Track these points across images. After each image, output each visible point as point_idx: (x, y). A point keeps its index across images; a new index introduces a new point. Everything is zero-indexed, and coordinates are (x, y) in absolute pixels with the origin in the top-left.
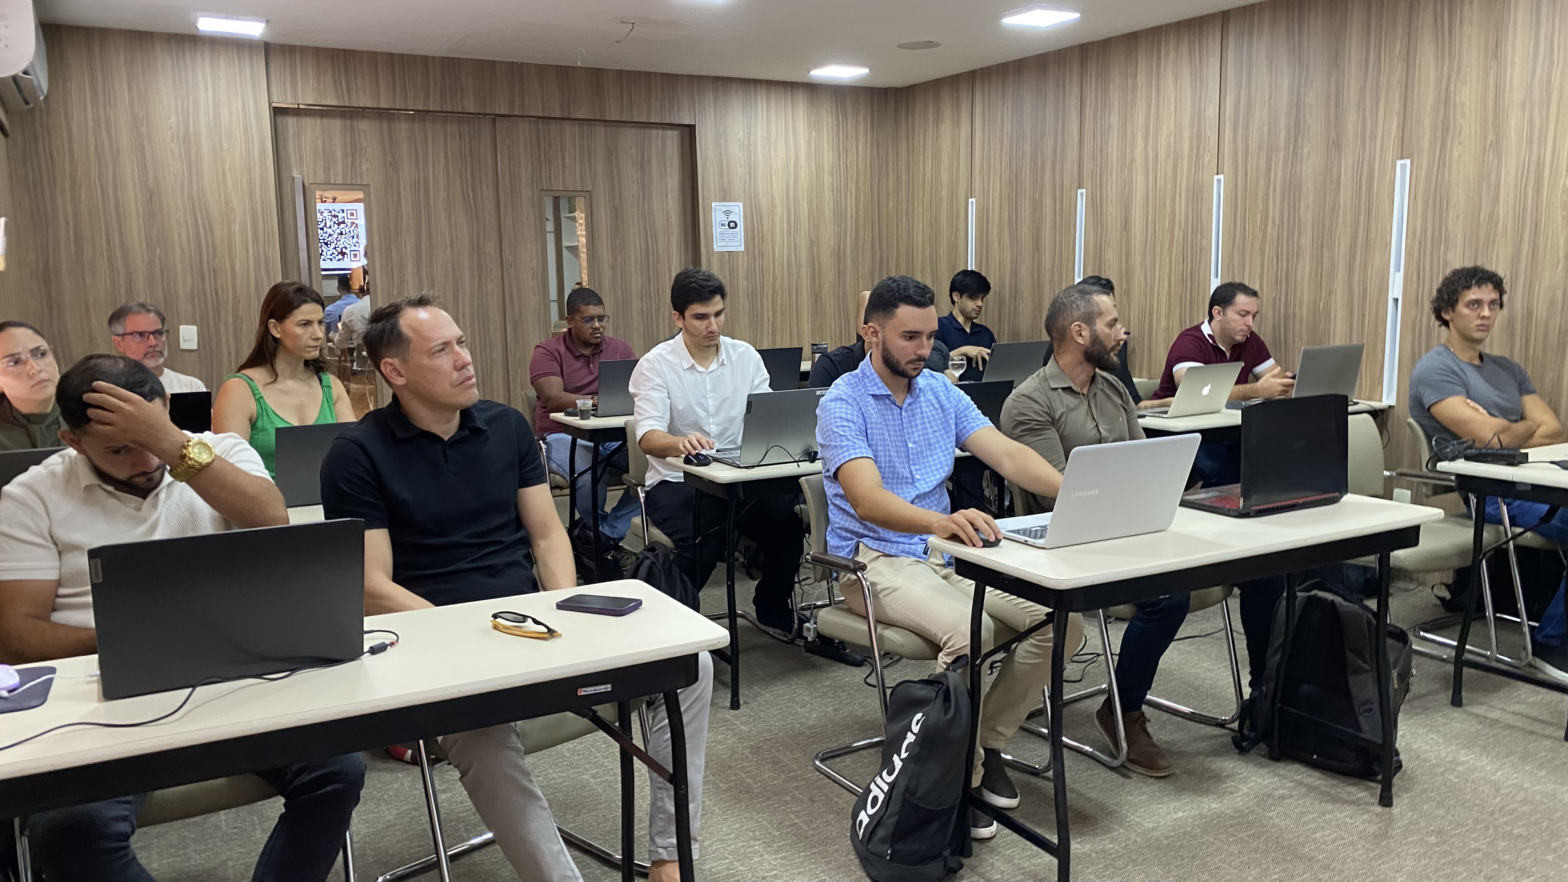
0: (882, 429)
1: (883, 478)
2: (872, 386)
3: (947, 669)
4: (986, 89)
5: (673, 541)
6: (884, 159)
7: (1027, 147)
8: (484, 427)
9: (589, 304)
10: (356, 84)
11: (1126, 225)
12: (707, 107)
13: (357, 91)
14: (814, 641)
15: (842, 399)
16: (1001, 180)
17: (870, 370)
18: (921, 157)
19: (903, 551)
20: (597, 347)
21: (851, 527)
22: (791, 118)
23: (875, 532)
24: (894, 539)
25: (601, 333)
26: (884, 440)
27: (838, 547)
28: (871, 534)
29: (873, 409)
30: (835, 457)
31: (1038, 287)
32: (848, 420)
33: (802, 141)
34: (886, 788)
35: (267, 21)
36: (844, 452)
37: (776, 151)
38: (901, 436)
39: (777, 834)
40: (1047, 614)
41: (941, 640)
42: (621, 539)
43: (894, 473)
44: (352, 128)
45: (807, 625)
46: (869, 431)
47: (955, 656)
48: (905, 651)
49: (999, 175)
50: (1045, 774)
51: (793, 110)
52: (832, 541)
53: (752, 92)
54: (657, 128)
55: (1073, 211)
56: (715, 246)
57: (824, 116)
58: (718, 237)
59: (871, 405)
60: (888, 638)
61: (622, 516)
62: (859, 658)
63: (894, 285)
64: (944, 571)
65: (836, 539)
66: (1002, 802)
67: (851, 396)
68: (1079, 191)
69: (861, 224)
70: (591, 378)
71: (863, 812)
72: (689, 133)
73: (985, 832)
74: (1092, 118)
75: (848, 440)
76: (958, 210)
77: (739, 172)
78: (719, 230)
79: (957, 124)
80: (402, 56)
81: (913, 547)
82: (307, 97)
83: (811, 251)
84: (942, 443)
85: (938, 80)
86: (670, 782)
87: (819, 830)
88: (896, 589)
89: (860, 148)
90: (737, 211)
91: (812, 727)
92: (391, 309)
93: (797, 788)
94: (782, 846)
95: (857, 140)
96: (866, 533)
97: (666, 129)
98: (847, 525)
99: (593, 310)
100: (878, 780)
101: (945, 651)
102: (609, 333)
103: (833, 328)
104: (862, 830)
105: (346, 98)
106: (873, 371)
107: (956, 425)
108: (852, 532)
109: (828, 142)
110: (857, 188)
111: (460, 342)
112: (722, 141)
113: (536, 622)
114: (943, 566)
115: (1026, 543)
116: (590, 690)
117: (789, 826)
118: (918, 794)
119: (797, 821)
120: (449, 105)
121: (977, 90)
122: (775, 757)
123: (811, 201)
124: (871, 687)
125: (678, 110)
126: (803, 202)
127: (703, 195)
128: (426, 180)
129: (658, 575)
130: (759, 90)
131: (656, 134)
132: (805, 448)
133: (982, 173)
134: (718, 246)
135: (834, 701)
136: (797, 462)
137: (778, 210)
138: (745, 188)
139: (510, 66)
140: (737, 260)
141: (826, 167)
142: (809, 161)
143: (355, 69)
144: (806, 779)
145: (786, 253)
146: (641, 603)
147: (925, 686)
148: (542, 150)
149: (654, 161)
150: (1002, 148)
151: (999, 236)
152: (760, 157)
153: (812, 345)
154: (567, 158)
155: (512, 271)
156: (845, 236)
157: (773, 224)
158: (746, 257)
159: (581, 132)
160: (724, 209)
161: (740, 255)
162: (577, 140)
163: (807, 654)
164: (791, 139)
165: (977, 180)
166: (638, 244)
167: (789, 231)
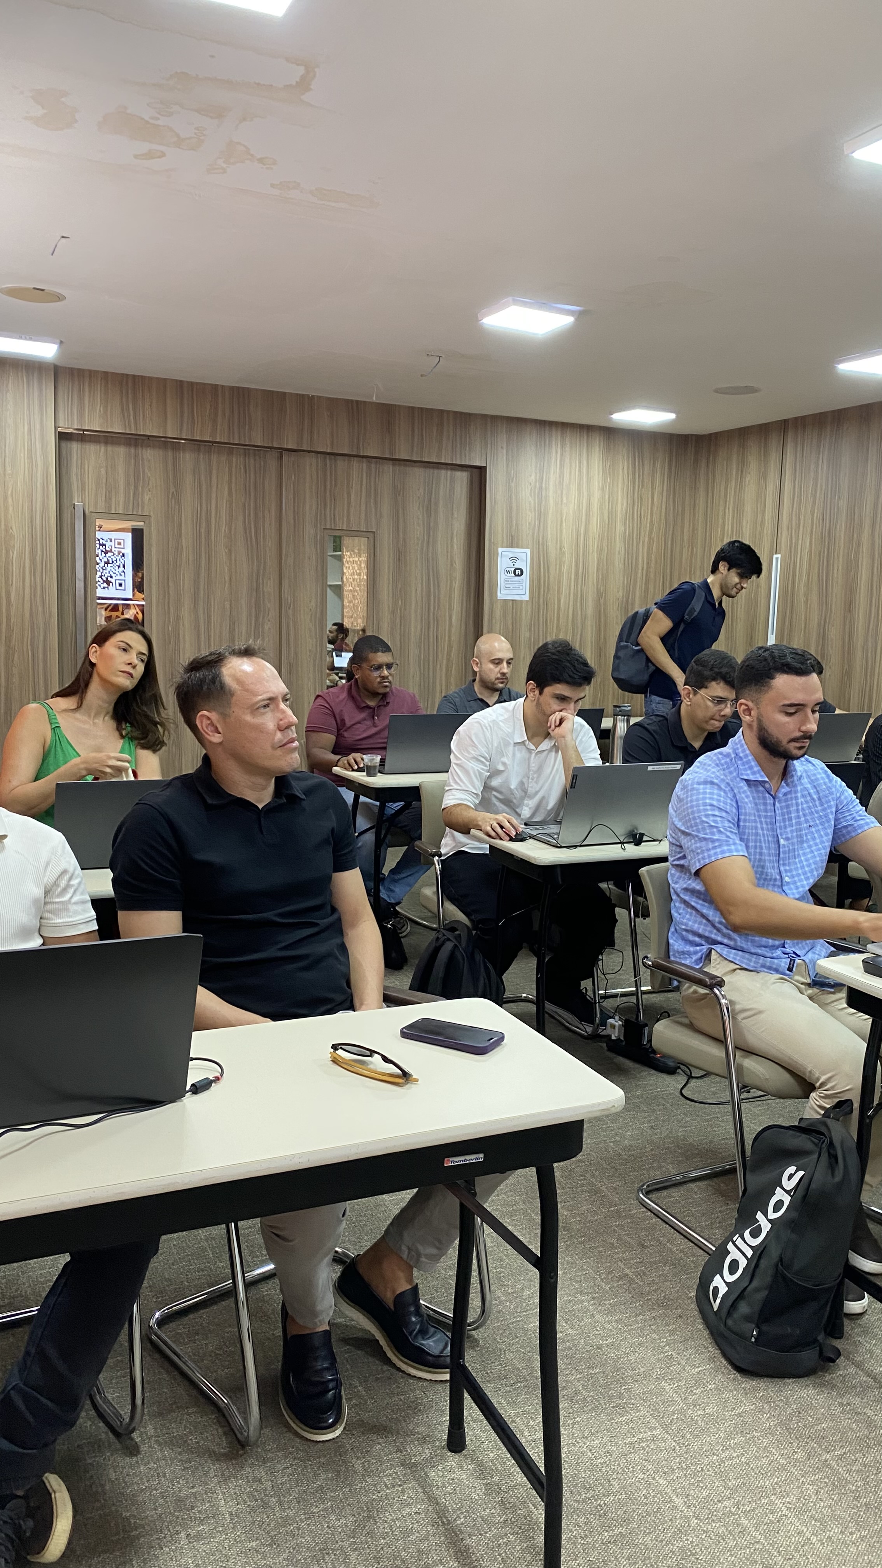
0: (755, 821)
4: (799, 439)
5: (471, 920)
6: (680, 509)
7: (843, 504)
8: (303, 797)
9: (377, 651)
10: (143, 412)
12: (500, 449)
13: (144, 419)
14: (619, 1040)
16: (811, 537)
18: (722, 508)
19: (763, 966)
20: (383, 698)
21: (700, 931)
22: (585, 462)
23: (730, 938)
24: (753, 951)
25: (390, 682)
27: (683, 953)
31: (849, 653)
33: (596, 487)
34: (749, 1253)
35: (61, 342)
37: (567, 498)
39: (607, 1287)
41: (818, 1079)
42: (398, 903)
44: (136, 456)
45: (611, 1021)
47: (839, 1100)
48: (770, 1086)
49: (809, 529)
51: (588, 454)
52: (676, 944)
53: (547, 432)
54: (447, 469)
56: (499, 594)
57: (621, 462)
58: (503, 584)
60: (750, 1069)
62: (671, 1064)
64: (810, 991)
65: (680, 942)
66: (868, 1266)
69: (652, 576)
70: (374, 730)
72: (479, 475)
73: (853, 1307)
77: (528, 517)
78: (504, 577)
79: (764, 476)
80: (192, 384)
81: (776, 961)
82: (94, 424)
83: (598, 604)
84: (818, 841)
85: (745, 427)
86: (536, 1266)
87: (655, 1287)
88: (760, 1012)
89: (656, 496)
90: (524, 557)
91: (629, 1148)
93: (621, 1227)
94: (615, 1305)
95: (653, 488)
96: (719, 938)
97: (455, 470)
99: (382, 658)
100: (739, 1242)
101: (821, 1092)
102: (396, 684)
104: (718, 1301)
105: (133, 425)
107: (836, 820)
109: (623, 489)
110: (650, 538)
111: (285, 700)
112: (513, 485)
113: (386, 1059)
114: (809, 985)
116: (458, 1160)
117: (620, 1278)
118: (796, 1267)
119: (628, 1272)
120: (236, 436)
121: (789, 440)
122: (591, 1184)
123: (601, 550)
124: (688, 1102)
125: (470, 451)
126: (593, 551)
127: (490, 540)
128: (209, 513)
129: (461, 961)
130: (554, 433)
131: (444, 475)
132: (630, 828)
133: (789, 528)
134: (503, 594)
135: (649, 1116)
136: (622, 843)
137: (567, 558)
138: (533, 534)
139: (301, 398)
140: (521, 609)
141: (619, 516)
142: (601, 509)
143: (143, 396)
144: (632, 1217)
145: (571, 603)
146: (502, 1038)
147: (799, 1134)
148: (328, 487)
149: (441, 502)
150: (814, 503)
151: (806, 595)
152: (551, 502)
153: (615, 706)
154: (353, 496)
155: (290, 612)
156: (634, 588)
157: (560, 573)
158: (529, 607)
159: (369, 470)
160: (511, 555)
161: (524, 604)
162: (364, 478)
163: (609, 1054)
164: (584, 485)
165: (784, 535)
166: (419, 589)
167: (576, 580)
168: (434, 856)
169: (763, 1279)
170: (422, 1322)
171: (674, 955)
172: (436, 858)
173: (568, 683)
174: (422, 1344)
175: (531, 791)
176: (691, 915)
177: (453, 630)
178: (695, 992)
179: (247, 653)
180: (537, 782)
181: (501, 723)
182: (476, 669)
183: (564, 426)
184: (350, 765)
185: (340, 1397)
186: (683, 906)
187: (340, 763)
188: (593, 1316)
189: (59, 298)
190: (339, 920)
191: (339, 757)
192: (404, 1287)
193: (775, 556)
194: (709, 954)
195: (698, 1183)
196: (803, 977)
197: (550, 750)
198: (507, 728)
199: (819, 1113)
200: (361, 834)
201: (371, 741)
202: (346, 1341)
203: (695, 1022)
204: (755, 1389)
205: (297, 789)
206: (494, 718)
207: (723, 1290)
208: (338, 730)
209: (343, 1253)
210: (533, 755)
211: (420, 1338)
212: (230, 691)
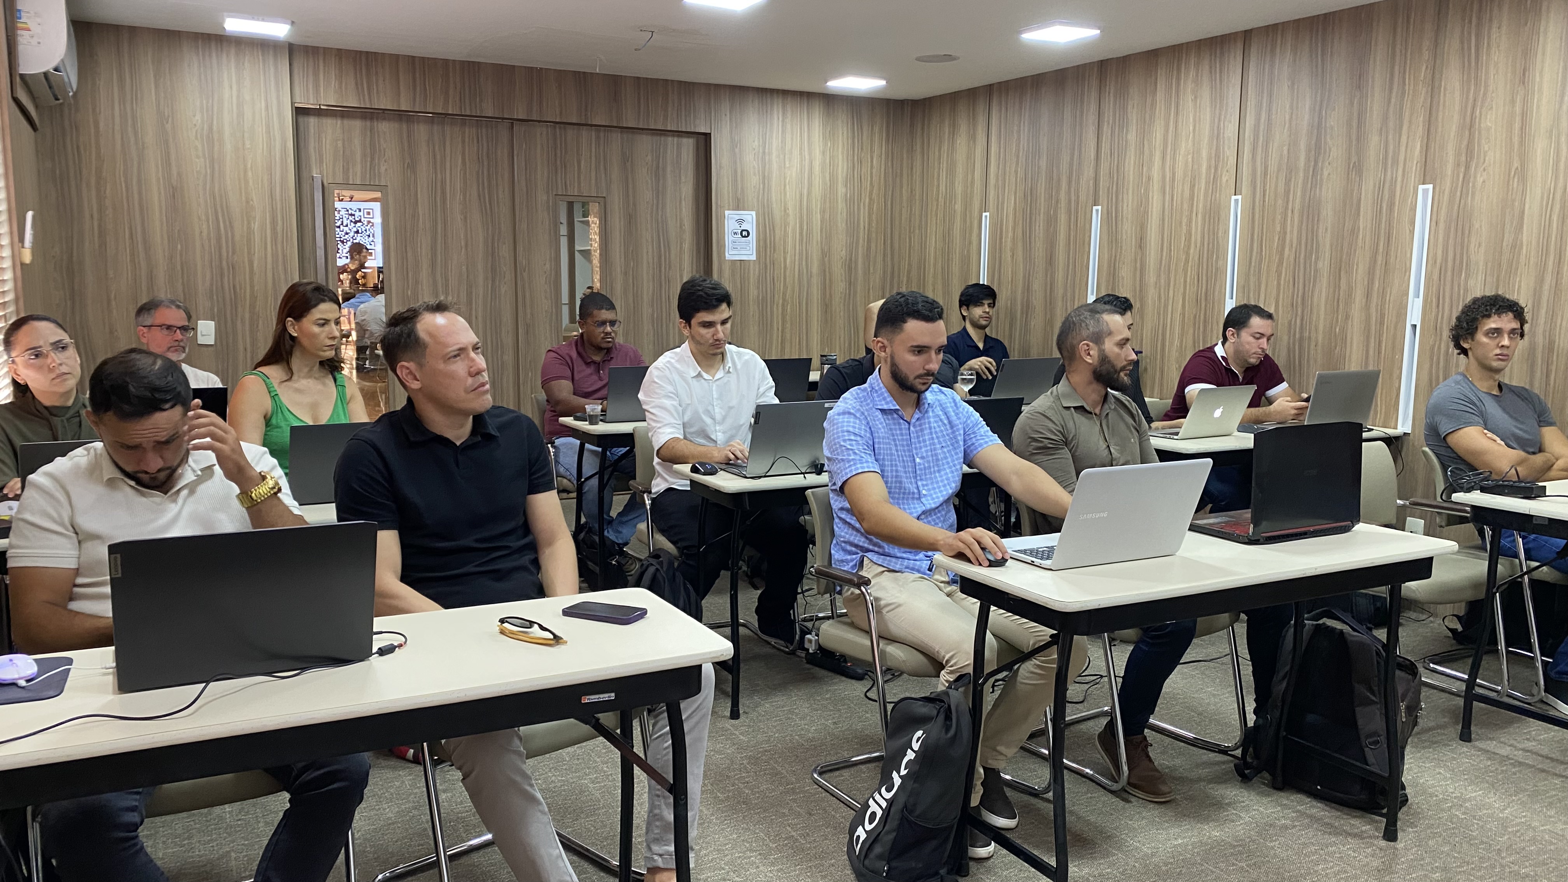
0: (889, 444)
1: (890, 493)
2: (880, 401)
3: (949, 687)
4: (1003, 103)
5: (677, 548)
6: (899, 171)
7: (1043, 163)
9: (601, 308)
10: (377, 84)
11: (1141, 243)
12: (723, 116)
13: (378, 93)
14: (815, 653)
15: (850, 413)
16: (1015, 196)
17: (878, 385)
18: (936, 170)
20: (608, 351)
21: (856, 542)
22: (806, 129)
23: (880, 547)
24: (899, 555)
25: (613, 338)
26: (892, 455)
27: (842, 561)
28: (876, 549)
29: (881, 423)
30: (841, 471)
31: (1050, 304)
32: (855, 434)
33: (817, 151)
35: (293, 22)
37: (790, 161)
38: (909, 451)
39: (774, 846)
41: (944, 657)
42: (626, 544)
44: (372, 129)
45: (808, 636)
46: (876, 446)
47: (958, 674)
48: (906, 667)
49: (1013, 190)
50: (1045, 796)
51: (808, 118)
52: (837, 555)
53: (769, 101)
54: (673, 136)
55: (1088, 228)
56: (727, 255)
57: (840, 126)
58: (730, 245)
60: (891, 655)
62: (860, 671)
64: (949, 589)
65: (841, 552)
67: (859, 410)
68: (1095, 208)
69: (874, 235)
70: (600, 384)
72: (704, 141)
73: (982, 852)
74: (1109, 136)
75: (855, 453)
76: (971, 223)
77: (753, 181)
78: (731, 238)
79: (973, 137)
80: (423, 59)
81: (918, 563)
82: (329, 98)
83: (822, 263)
84: (949, 460)
85: (954, 93)
86: (670, 791)
87: (816, 844)
88: (899, 606)
89: (875, 159)
90: (750, 220)
91: (811, 740)
93: (794, 800)
94: (778, 858)
95: (872, 152)
96: (871, 547)
97: (682, 136)
98: (852, 539)
99: (605, 315)
100: (877, 797)
101: (948, 669)
102: (620, 340)
103: (842, 339)
104: (859, 846)
105: (366, 100)
106: (882, 385)
107: (965, 441)
108: (856, 546)
109: (843, 153)
110: (870, 199)
112: (737, 150)
113: (543, 629)
114: (948, 583)
115: (1032, 564)
117: (786, 838)
118: (916, 812)
119: (794, 834)
120: (468, 108)
121: (994, 102)
122: (773, 768)
123: (824, 212)
124: (871, 702)
125: (694, 117)
126: (816, 213)
127: (717, 203)
128: (443, 182)
129: (662, 582)
130: (776, 101)
131: (671, 140)
132: (812, 459)
133: (996, 186)
134: (730, 254)
135: (834, 714)
136: (803, 473)
137: (791, 219)
138: (758, 197)
139: (530, 71)
140: (749, 269)
141: (840, 178)
142: (823, 171)
143: (376, 72)
144: (805, 792)
145: (797, 263)
146: (646, 612)
147: (927, 703)
148: (559, 155)
149: (669, 167)
150: (1017, 167)
151: (1013, 250)
152: (775, 166)
153: (822, 356)
154: (583, 163)
155: (525, 275)
156: (857, 247)
157: (786, 234)
158: (757, 266)
159: (598, 138)
160: (737, 217)
161: (752, 265)
162: (593, 145)
163: (808, 666)
164: (806, 149)
165: (992, 194)
166: (650, 250)
167: (801, 240)
168: (644, 492)
169: (893, 823)
178: (852, 593)
179: (440, 308)
183: (785, 94)
193: (984, 214)
194: (862, 562)
195: (867, 765)
196: (942, 576)
200: (587, 479)
207: (863, 836)
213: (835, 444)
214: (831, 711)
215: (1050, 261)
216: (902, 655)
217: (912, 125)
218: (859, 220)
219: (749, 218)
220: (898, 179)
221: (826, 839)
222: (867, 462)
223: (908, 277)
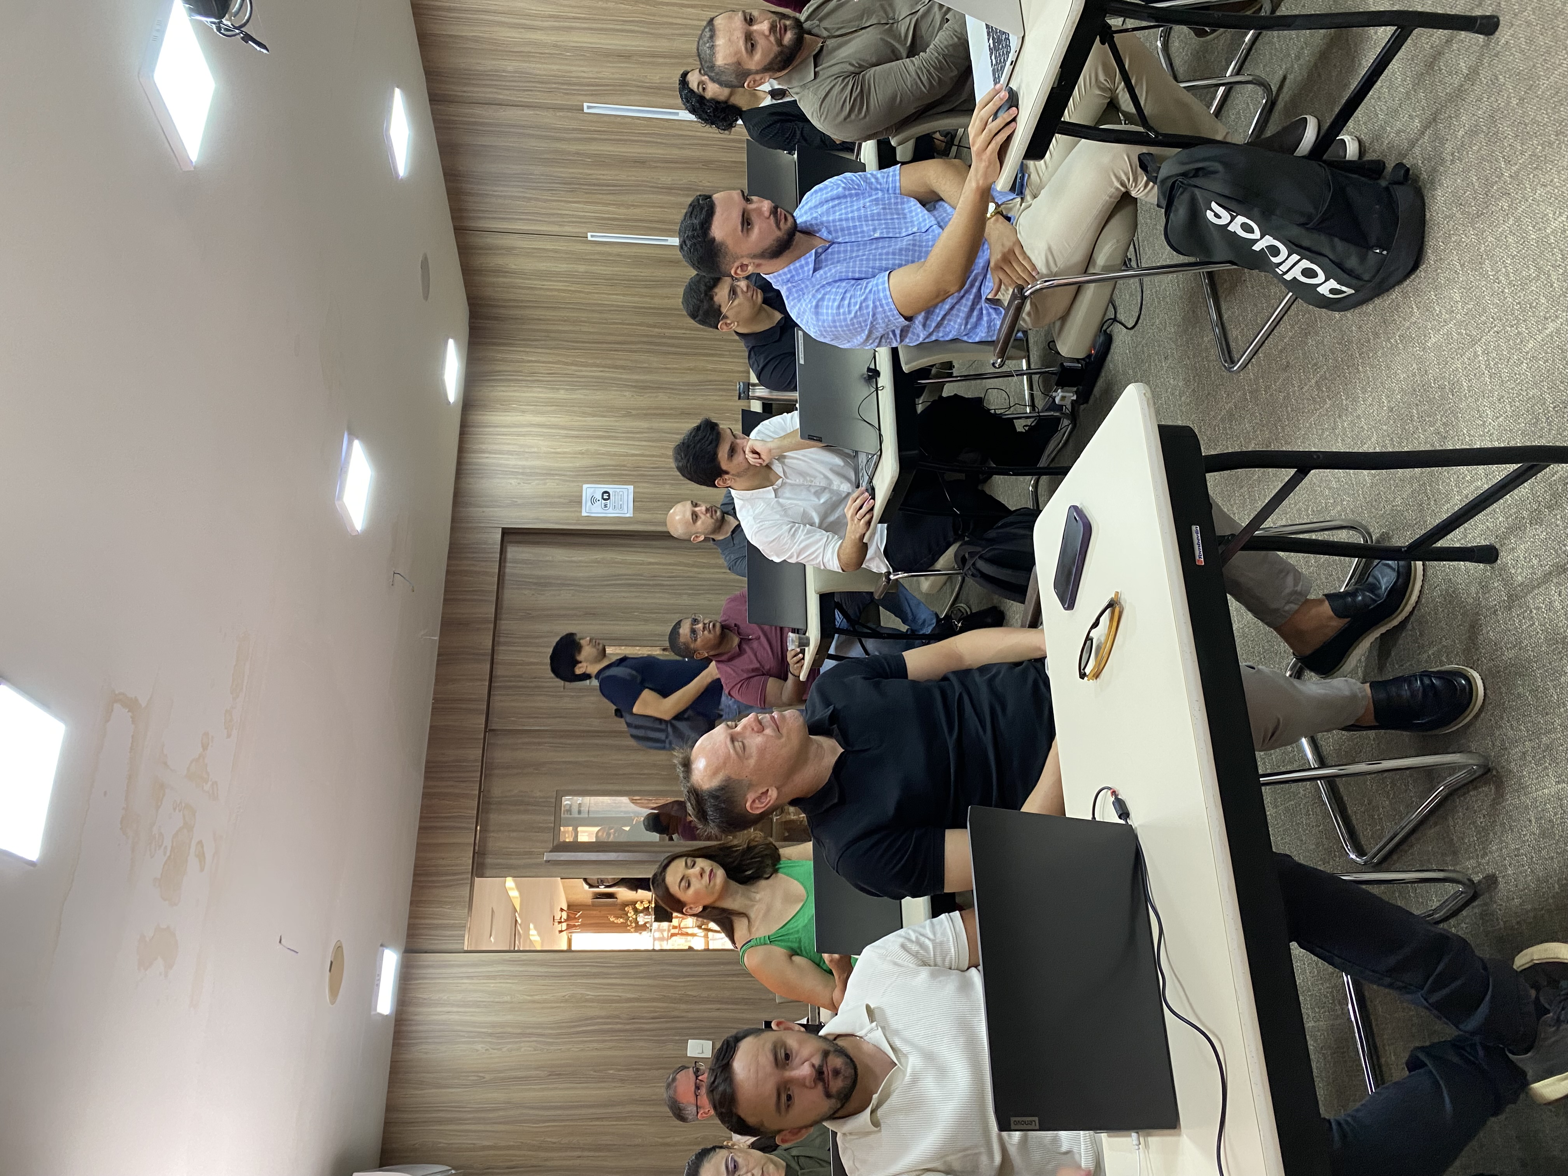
1: (913, 262)
2: (803, 272)
4: (473, 214)
5: (954, 542)
6: (544, 334)
7: (536, 169)
8: (832, 707)
11: (625, 56)
12: (484, 514)
13: (457, 865)
14: (1076, 393)
15: (817, 306)
16: (570, 203)
17: (785, 274)
18: (542, 292)
21: (966, 310)
22: (498, 429)
28: (977, 284)
29: (830, 270)
30: (887, 317)
32: (843, 299)
33: (521, 418)
34: (1295, 257)
35: (382, 945)
36: (882, 306)
37: (532, 447)
38: (865, 245)
39: (1329, 402)
40: (1103, 43)
41: (1117, 189)
42: (937, 615)
43: (907, 250)
45: (1057, 400)
46: (857, 276)
47: (1139, 169)
48: (1124, 238)
49: (564, 205)
50: (1274, 93)
51: (490, 426)
52: (981, 334)
53: (469, 467)
54: (505, 567)
55: (605, 119)
56: (628, 515)
57: (496, 394)
58: (617, 511)
59: (825, 273)
60: (1107, 260)
61: (913, 614)
62: (1102, 339)
63: (687, 242)
67: (813, 296)
68: (586, 110)
69: (609, 362)
70: (763, 639)
71: (1319, 289)
72: (510, 535)
74: (508, 92)
75: (865, 299)
76: (599, 253)
77: (552, 486)
78: (611, 510)
79: (509, 250)
80: (422, 818)
83: (635, 417)
85: (462, 270)
86: (1306, 473)
88: (1050, 249)
89: (530, 359)
90: (591, 491)
91: (1187, 382)
92: (692, 798)
93: (1267, 388)
94: (1347, 395)
95: (523, 361)
96: (974, 290)
97: (505, 558)
98: (962, 315)
100: (1284, 268)
101: (1130, 185)
106: (786, 270)
108: (972, 309)
109: (523, 392)
110: (572, 364)
112: (520, 501)
113: (1096, 624)
115: (1014, 64)
116: (1198, 551)
117: (1319, 388)
118: (1312, 210)
119: (1313, 381)
120: (474, 774)
121: (473, 225)
122: (1223, 420)
123: (584, 413)
124: (1140, 321)
125: (485, 544)
126: (585, 421)
127: (575, 524)
129: (996, 552)
130: (469, 460)
131: (509, 569)
132: (863, 381)
134: (628, 511)
135: (1154, 360)
136: (877, 389)
137: (592, 448)
138: (568, 481)
139: (436, 711)
140: (643, 493)
141: (551, 395)
142: (543, 413)
143: (434, 866)
144: (1257, 379)
145: (635, 443)
146: (1075, 508)
147: (1173, 208)
148: (522, 684)
149: (540, 573)
150: (537, 199)
151: (628, 206)
152: (536, 463)
153: (740, 398)
154: (532, 660)
156: (620, 380)
157: (608, 454)
158: (640, 485)
159: (506, 644)
160: (589, 503)
161: (637, 490)
162: (514, 648)
163: (1091, 401)
164: (520, 430)
165: (568, 229)
166: (623, 594)
167: (616, 438)
168: (890, 579)
169: (1322, 242)
170: (1363, 590)
171: (991, 336)
172: (892, 577)
173: (717, 446)
174: (1386, 589)
175: (823, 484)
176: (950, 320)
177: (664, 561)
178: (1029, 314)
180: (815, 477)
181: (756, 512)
182: (702, 538)
183: (461, 450)
184: (798, 662)
185: (1439, 672)
186: (941, 329)
187: (797, 674)
188: (1358, 417)
189: (339, 948)
190: (956, 673)
191: (790, 675)
192: (1326, 608)
193: (590, 238)
195: (1223, 311)
197: (783, 463)
198: (761, 506)
199: (1153, 187)
201: (774, 642)
202: (1381, 668)
203: (1059, 315)
204: (1436, 251)
205: (822, 713)
206: (751, 518)
207: (1333, 284)
208: (763, 674)
209: (1291, 669)
210: (788, 481)
211: (1379, 592)
212: (726, 780)
213: (853, 324)
214: (1150, 365)
215: (640, 163)
216: (1110, 245)
217: (496, 318)
218: (593, 377)
219: (590, 491)
220: (552, 335)
221: (1323, 342)
222: (877, 285)
223: (655, 326)
